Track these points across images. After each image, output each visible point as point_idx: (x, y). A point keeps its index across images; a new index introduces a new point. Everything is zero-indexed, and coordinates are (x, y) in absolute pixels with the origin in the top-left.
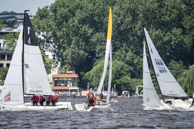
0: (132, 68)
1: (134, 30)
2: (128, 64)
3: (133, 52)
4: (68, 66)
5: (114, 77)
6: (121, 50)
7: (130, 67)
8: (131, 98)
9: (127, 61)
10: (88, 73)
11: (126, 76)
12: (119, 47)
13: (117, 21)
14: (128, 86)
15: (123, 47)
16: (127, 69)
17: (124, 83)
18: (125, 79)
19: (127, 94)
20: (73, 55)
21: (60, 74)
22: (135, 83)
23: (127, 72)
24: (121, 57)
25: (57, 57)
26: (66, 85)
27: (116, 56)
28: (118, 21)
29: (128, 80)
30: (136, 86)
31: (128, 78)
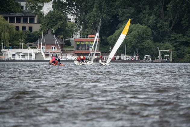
0: (155, 32)
3: (156, 16)
4: (90, 30)
5: (136, 41)
6: (144, 14)
8: (153, 62)
9: (150, 25)
10: (110, 37)
11: (148, 40)
12: (142, 11)
14: (151, 50)
15: (146, 10)
17: (146, 47)
18: (147, 44)
20: (95, 19)
21: (82, 38)
22: (158, 47)
23: (149, 36)
25: (79, 21)
26: (88, 49)
29: (150, 44)
30: (159, 50)
31: (151, 43)
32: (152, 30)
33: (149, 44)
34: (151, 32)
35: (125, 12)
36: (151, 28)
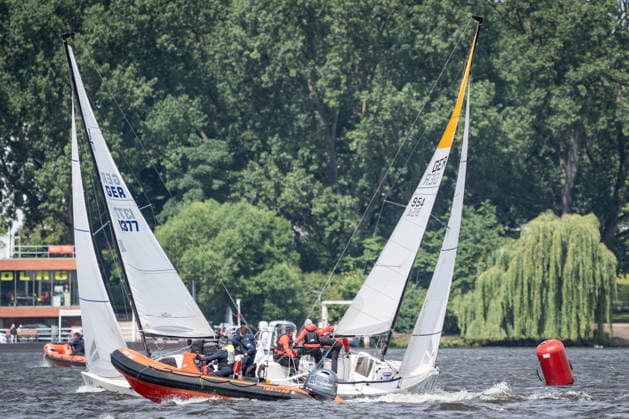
0: (304, 234)
1: (310, 88)
2: (288, 217)
3: (308, 172)
4: (53, 227)
5: (236, 269)
6: (261, 165)
7: (299, 230)
9: (287, 206)
11: (280, 261)
12: (254, 153)
13: (247, 52)
14: (290, 301)
15: (270, 152)
16: (285, 238)
17: (273, 291)
18: (277, 277)
21: (22, 256)
22: (316, 289)
23: (284, 249)
24: (261, 190)
25: (11, 191)
26: (47, 302)
27: (243, 188)
28: (252, 50)
29: (288, 278)
30: (322, 300)
31: (291, 273)
32: (293, 224)
33: (284, 277)
34: (290, 232)
35: (190, 157)
36: (288, 219)
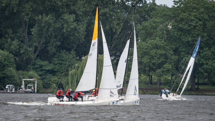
0: (17, 59)
3: (19, 41)
6: (5, 38)
8: (16, 93)
9: (13, 51)
14: (13, 79)
15: (8, 34)
17: (8, 76)
19: (11, 88)
22: (21, 75)
28: (3, 4)
30: (22, 79)
31: (13, 71)
32: (14, 56)
33: (11, 72)
34: (13, 58)
36: (13, 54)
